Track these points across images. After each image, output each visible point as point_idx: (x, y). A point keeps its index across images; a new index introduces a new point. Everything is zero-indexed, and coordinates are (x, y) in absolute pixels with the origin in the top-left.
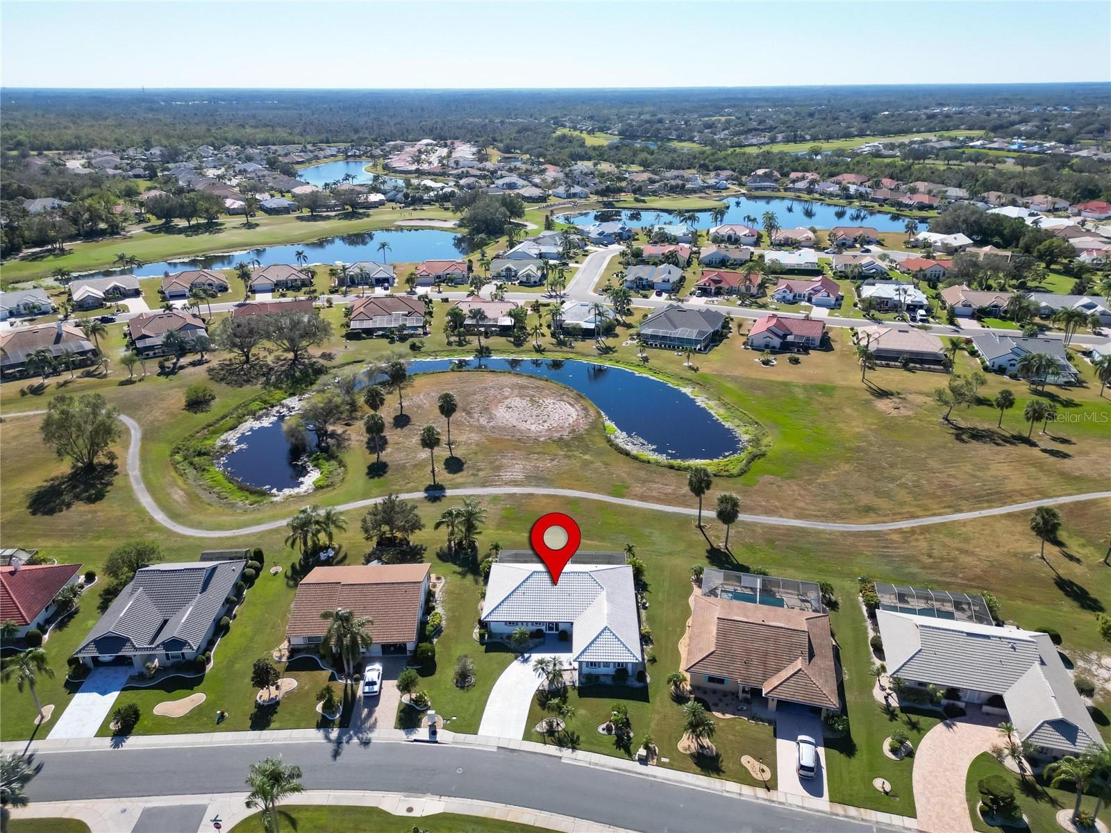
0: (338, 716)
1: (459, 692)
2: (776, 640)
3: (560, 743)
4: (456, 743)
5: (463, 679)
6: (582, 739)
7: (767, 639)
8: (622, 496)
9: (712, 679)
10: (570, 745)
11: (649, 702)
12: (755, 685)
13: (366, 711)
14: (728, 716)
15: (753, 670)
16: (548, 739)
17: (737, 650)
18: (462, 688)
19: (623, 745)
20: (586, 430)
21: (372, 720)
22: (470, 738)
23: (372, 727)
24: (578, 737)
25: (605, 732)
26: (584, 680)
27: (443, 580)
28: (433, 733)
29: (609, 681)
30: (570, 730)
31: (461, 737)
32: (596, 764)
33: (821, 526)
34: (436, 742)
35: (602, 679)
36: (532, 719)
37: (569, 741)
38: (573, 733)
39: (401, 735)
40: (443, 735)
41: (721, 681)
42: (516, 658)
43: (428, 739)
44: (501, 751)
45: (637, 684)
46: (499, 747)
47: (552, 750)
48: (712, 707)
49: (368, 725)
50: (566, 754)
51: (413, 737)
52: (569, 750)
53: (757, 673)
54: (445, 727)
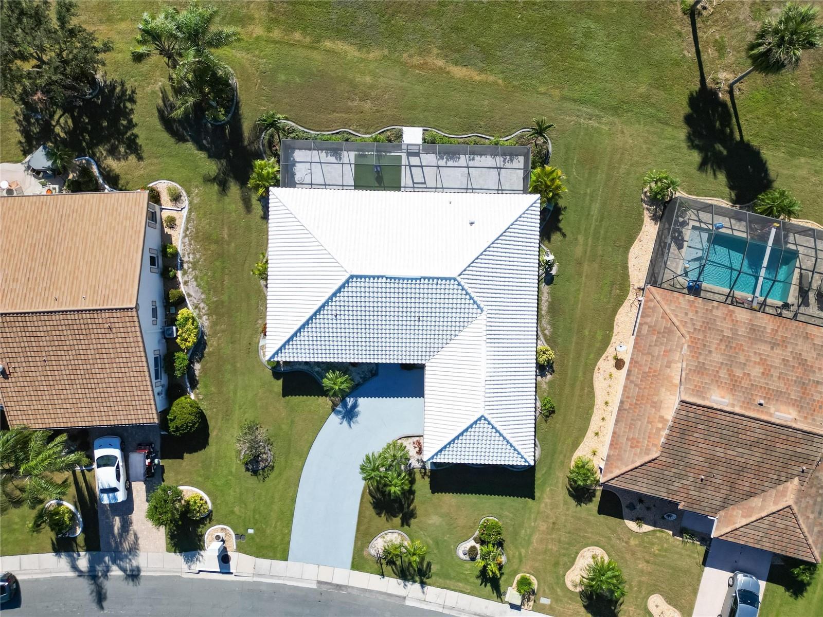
0: (79, 531)
1: (251, 481)
3: (404, 574)
4: (259, 575)
5: (254, 457)
6: (434, 568)
7: (755, 443)
10: (417, 579)
11: (533, 498)
12: (704, 513)
13: (117, 522)
14: (647, 528)
16: (387, 569)
18: (255, 472)
21: (131, 538)
22: (277, 565)
23: (134, 549)
24: (429, 564)
25: (467, 558)
27: (185, 202)
28: (224, 559)
31: (264, 564)
32: (452, 608)
34: (231, 575)
36: (364, 535)
37: (415, 571)
38: (422, 559)
39: (176, 563)
40: (238, 560)
42: (334, 409)
43: (219, 570)
44: (323, 587)
46: (319, 582)
47: (392, 585)
48: (625, 511)
49: (126, 546)
50: (414, 589)
51: (197, 567)
52: (417, 586)
53: (710, 497)
54: (240, 549)
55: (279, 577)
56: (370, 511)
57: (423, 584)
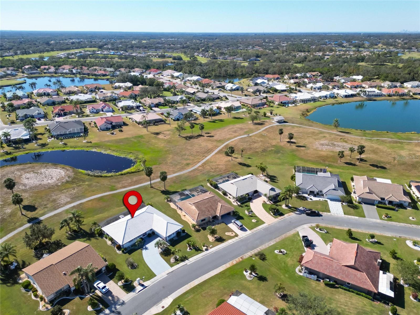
0: (101, 306)
1: (136, 270)
2: (210, 202)
3: (182, 261)
4: (153, 282)
5: (133, 266)
6: (187, 256)
7: (208, 202)
8: (116, 190)
9: (202, 221)
11: (191, 236)
12: (214, 215)
13: (110, 298)
15: (211, 212)
16: (178, 262)
17: (204, 209)
18: (135, 268)
19: (198, 250)
20: (74, 175)
21: (116, 298)
22: (155, 278)
23: (118, 299)
24: (185, 256)
25: (190, 250)
26: (170, 242)
28: (143, 285)
29: (176, 238)
30: (181, 256)
31: (152, 280)
32: (197, 259)
33: (182, 173)
34: (146, 287)
35: (174, 239)
36: (168, 262)
37: (184, 259)
38: (183, 256)
39: (132, 294)
40: (146, 284)
41: (204, 220)
42: (142, 250)
43: (143, 288)
44: (169, 274)
45: (184, 234)
46: (167, 274)
47: (182, 264)
49: (116, 300)
50: (187, 262)
51: (137, 291)
52: (187, 261)
53: (212, 212)
54: (144, 281)
55: (158, 279)
56: (166, 257)
57: (187, 259)
